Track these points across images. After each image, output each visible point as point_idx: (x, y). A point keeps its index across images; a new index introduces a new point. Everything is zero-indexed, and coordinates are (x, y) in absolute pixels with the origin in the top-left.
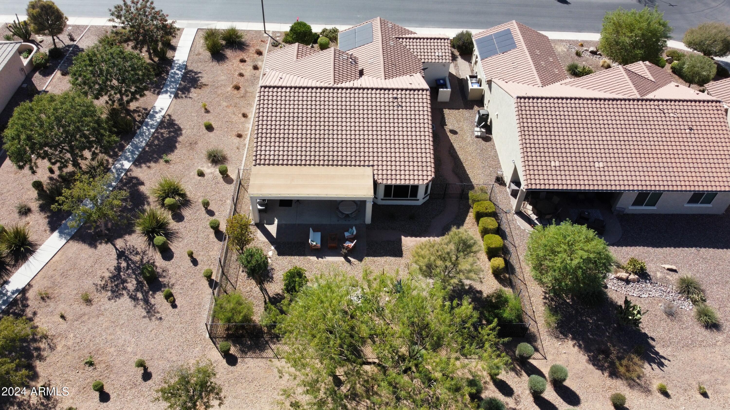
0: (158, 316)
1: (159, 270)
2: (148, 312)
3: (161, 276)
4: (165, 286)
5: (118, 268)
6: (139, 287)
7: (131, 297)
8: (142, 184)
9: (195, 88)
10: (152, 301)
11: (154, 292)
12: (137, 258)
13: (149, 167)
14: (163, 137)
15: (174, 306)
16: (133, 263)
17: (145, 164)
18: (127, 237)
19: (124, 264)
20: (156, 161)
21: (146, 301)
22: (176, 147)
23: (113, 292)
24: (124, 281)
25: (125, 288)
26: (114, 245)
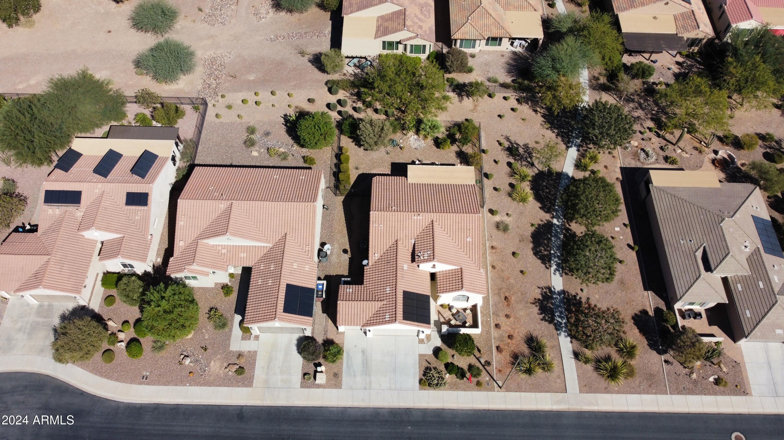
0: (503, 137)
1: (511, 157)
2: (508, 138)
3: (509, 154)
4: (506, 150)
5: (531, 158)
6: (517, 149)
7: (519, 145)
8: (540, 208)
9: (539, 300)
10: (509, 143)
11: (509, 147)
12: (524, 163)
13: (542, 221)
14: (544, 247)
15: (498, 141)
16: (525, 161)
17: (545, 223)
18: (534, 174)
19: (529, 160)
20: (539, 225)
21: (511, 143)
22: (532, 237)
23: (528, 147)
24: (525, 152)
25: (523, 149)
26: (538, 170)
